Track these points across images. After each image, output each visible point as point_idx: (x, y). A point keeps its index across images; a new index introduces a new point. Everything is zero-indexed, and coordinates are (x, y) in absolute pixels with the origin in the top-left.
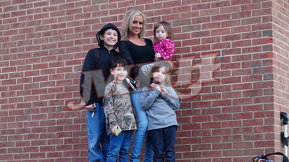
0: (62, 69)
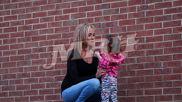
0: (60, 17)
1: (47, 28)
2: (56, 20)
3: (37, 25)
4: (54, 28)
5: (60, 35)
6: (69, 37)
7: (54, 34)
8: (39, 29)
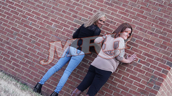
0: (47, 21)
1: (36, 24)
4: (40, 26)
5: (41, 32)
6: (46, 36)
7: (38, 29)
8: (31, 22)
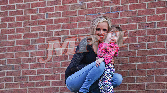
1: (54, 12)
2: (63, 4)
3: (44, 9)
4: (61, 12)
5: (67, 19)
6: (77, 21)
7: (61, 18)
8: (46, 13)
